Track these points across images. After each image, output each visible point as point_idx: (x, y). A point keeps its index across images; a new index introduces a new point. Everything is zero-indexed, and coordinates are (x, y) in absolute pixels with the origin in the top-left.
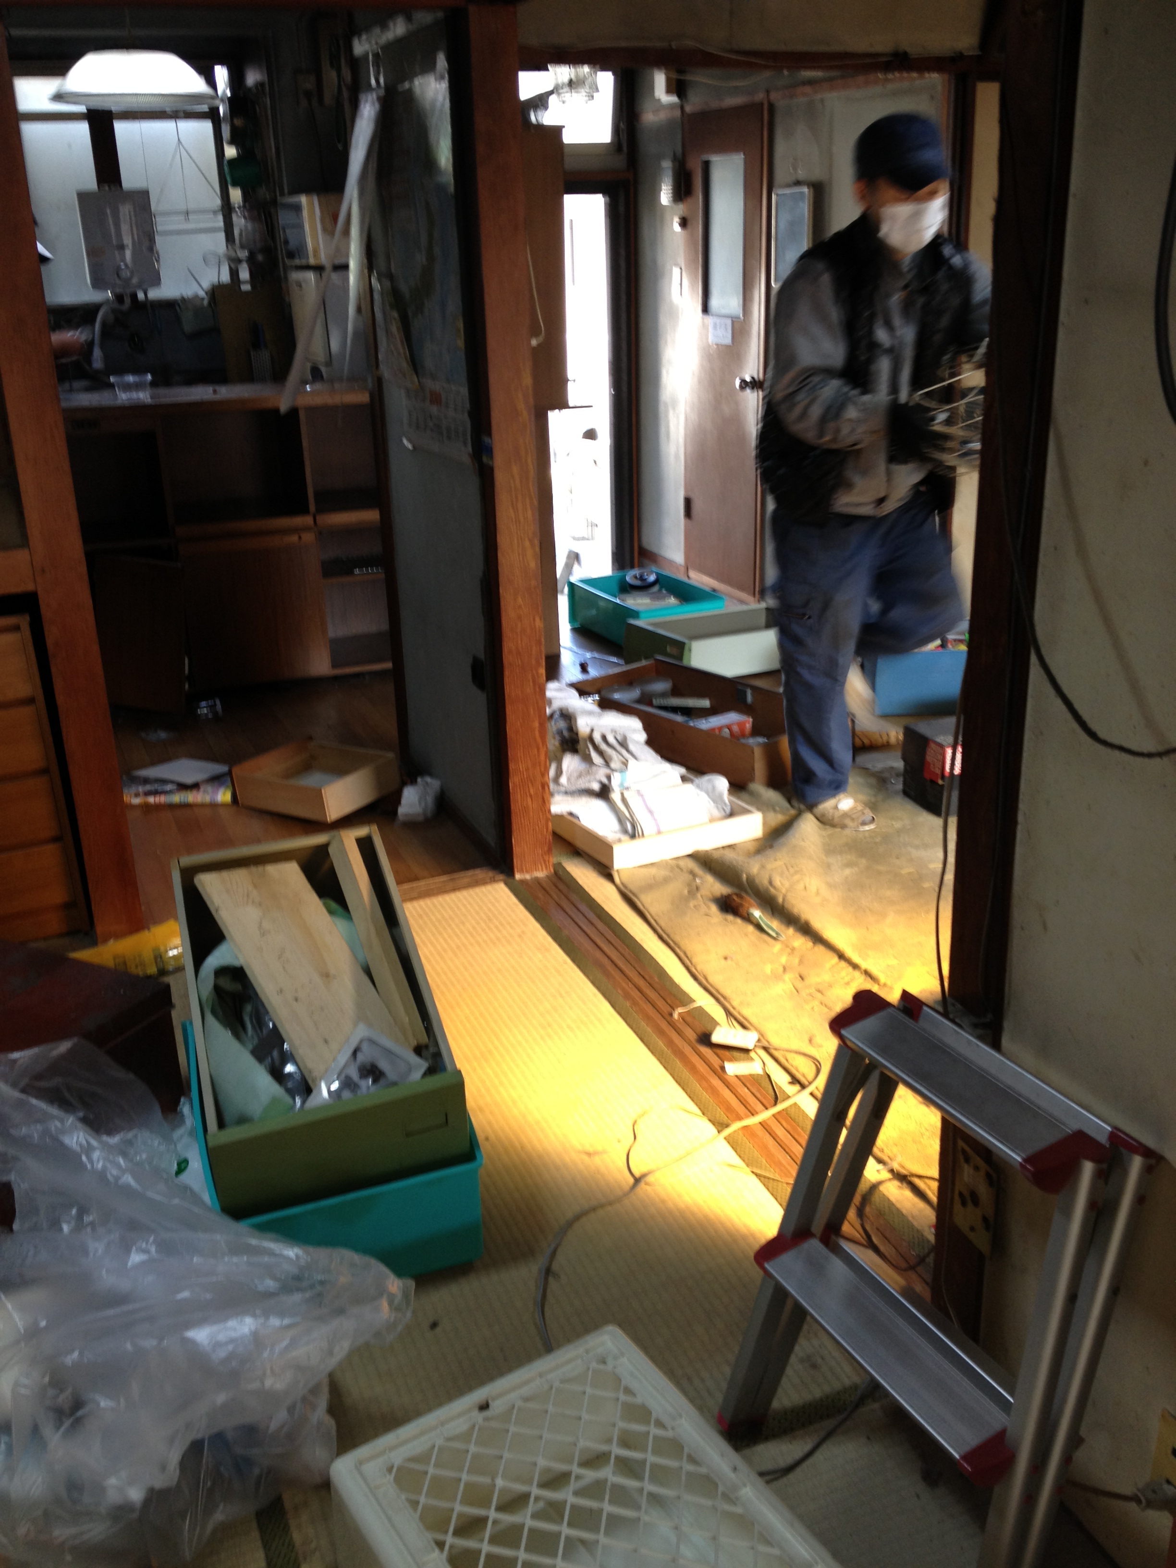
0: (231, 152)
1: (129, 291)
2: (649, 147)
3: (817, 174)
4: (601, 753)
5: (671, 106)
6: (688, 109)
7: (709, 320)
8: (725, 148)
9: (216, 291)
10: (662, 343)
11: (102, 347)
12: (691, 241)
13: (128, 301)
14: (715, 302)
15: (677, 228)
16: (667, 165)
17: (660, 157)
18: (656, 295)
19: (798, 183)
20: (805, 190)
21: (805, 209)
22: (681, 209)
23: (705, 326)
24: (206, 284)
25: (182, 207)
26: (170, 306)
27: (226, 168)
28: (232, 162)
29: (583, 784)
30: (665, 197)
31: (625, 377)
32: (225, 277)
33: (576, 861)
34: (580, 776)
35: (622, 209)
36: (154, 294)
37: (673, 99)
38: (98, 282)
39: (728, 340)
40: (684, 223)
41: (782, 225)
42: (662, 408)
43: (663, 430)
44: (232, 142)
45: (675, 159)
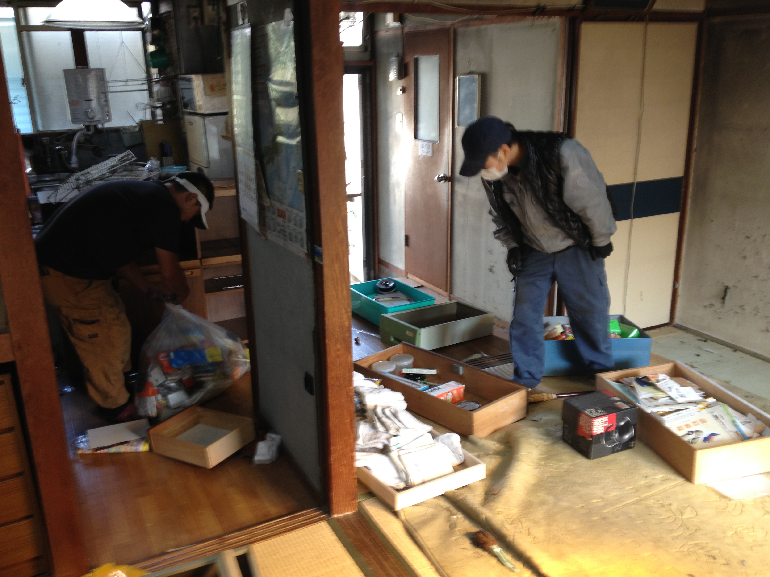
0: (151, 48)
1: (93, 124)
2: (383, 49)
3: (483, 69)
4: (383, 424)
5: (395, 28)
6: (406, 30)
7: (419, 143)
8: (428, 52)
9: (142, 124)
10: (391, 152)
11: (77, 155)
12: (407, 101)
13: (92, 129)
14: (422, 133)
15: (399, 92)
16: (394, 60)
17: (389, 55)
18: (387, 127)
19: (470, 73)
20: (476, 77)
21: (476, 87)
22: (401, 83)
23: (416, 146)
24: (137, 120)
25: (124, 78)
26: (117, 131)
27: (149, 58)
28: (152, 53)
29: (372, 444)
30: (393, 75)
31: (370, 169)
32: (148, 117)
33: (371, 500)
34: (370, 440)
35: (368, 81)
36: (107, 125)
37: (397, 24)
38: (75, 120)
39: (430, 154)
40: (404, 90)
41: (462, 95)
42: (391, 186)
43: (392, 198)
44: (152, 44)
45: (398, 56)
